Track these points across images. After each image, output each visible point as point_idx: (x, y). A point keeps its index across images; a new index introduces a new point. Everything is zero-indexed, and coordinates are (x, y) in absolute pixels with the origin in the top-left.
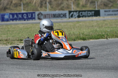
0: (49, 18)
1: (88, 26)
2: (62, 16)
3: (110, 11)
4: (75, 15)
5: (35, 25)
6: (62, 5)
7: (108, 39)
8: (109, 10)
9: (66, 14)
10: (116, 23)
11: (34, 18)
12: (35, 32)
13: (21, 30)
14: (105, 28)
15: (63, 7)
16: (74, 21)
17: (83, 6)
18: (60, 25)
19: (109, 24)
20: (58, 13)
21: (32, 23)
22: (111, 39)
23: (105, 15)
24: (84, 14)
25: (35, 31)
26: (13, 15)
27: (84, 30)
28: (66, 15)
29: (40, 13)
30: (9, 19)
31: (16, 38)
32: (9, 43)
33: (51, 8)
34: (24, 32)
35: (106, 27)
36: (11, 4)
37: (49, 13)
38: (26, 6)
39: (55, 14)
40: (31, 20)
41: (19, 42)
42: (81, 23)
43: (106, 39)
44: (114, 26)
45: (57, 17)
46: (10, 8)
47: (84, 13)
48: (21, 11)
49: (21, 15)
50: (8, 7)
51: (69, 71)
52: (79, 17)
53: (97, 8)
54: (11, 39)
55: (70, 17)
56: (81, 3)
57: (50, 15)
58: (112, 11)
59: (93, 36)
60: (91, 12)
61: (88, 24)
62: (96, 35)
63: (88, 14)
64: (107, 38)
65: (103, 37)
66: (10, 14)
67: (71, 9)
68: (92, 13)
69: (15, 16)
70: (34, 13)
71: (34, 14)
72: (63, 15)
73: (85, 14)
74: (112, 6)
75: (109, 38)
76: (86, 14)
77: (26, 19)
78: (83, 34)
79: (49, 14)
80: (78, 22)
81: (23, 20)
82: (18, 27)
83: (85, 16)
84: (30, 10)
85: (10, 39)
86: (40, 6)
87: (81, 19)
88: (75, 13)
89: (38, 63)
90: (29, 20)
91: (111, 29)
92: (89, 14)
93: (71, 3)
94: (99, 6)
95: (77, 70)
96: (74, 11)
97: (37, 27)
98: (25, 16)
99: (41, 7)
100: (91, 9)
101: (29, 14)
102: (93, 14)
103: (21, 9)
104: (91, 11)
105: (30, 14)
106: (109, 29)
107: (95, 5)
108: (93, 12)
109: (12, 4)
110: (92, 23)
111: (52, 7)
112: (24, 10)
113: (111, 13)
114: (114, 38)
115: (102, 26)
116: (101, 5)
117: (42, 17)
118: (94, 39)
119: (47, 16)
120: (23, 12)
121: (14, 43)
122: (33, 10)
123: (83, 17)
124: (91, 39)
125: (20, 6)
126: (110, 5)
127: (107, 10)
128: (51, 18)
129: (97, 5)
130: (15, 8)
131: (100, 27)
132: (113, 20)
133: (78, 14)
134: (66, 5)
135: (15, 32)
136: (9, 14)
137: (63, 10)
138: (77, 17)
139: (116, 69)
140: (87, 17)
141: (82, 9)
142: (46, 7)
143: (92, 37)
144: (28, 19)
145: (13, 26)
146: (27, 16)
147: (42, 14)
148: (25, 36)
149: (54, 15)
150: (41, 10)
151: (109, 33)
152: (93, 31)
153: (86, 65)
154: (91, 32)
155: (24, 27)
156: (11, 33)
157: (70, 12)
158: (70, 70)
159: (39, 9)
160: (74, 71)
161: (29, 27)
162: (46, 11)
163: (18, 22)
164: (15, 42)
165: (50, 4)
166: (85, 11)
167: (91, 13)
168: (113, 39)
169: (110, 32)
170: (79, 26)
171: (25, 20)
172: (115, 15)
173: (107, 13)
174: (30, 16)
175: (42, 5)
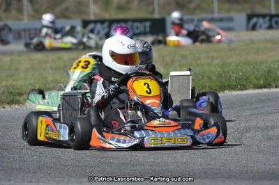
3: (192, 21)
4: (99, 32)
6: (64, 6)
8: (190, 17)
10: (211, 54)
15: (67, 9)
17: (120, 8)
18: (59, 58)
19: (190, 56)
29: (6, 26)
33: (33, 13)
37: (28, 26)
44: (204, 61)
53: (160, 14)
57: (32, 32)
60: (144, 24)
63: (135, 28)
67: (88, 14)
68: (145, 27)
74: (198, 7)
79: (29, 30)
86: (4, 6)
88: (99, 26)
89: (4, 162)
92: (137, 28)
94: (164, 6)
96: (95, 22)
99: (7, 10)
100: (140, 15)
102: (148, 29)
104: (141, 21)
107: (153, 3)
108: (148, 24)
111: (37, 11)
115: (172, 61)
116: (169, 4)
117: (10, 37)
119: (23, 34)
126: (192, 5)
129: (159, 5)
131: (167, 64)
133: (107, 30)
137: (67, 18)
138: (104, 37)
139: (214, 178)
141: (117, 14)
142: (20, 10)
147: (10, 30)
150: (8, 18)
153: (133, 165)
157: (86, 23)
162: (20, 20)
166: (125, 21)
167: (141, 27)
175: (8, 4)
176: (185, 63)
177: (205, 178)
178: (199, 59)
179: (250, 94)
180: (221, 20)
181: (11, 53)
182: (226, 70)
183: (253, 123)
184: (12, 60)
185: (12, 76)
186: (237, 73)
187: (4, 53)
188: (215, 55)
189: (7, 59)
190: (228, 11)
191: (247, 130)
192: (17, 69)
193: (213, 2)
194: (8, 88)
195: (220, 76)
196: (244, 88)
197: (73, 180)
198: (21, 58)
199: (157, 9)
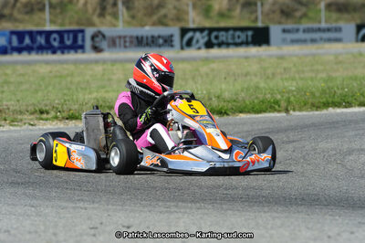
0: (125, 47)
1: (234, 75)
2: (161, 41)
3: (297, 30)
4: (198, 41)
5: (82, 66)
6: (163, 12)
7: (291, 112)
8: (295, 26)
9: (172, 36)
11: (82, 47)
12: (82, 89)
13: (41, 83)
14: (282, 79)
15: (165, 16)
16: (194, 59)
17: (222, 15)
19: (294, 69)
20: (150, 34)
21: (75, 62)
22: (297, 113)
23: (284, 41)
24: (224, 39)
25: (83, 86)
26: (21, 35)
27: (224, 86)
28: (172, 41)
29: (99, 32)
30: (9, 48)
31: (27, 105)
32: (5, 120)
33: (129, 19)
34: (50, 88)
35: (286, 79)
36: (14, 5)
37: (122, 34)
38: (58, 11)
39: (142, 38)
40: (72, 52)
41: (37, 119)
42: (214, 66)
43: (284, 114)
44: (310, 75)
45: (147, 45)
46: (11, 15)
47: (223, 36)
48: (44, 26)
49: (44, 36)
50: (6, 11)
51: (176, 206)
52: (209, 45)
53: (263, 22)
54: (11, 107)
55: (185, 47)
56: (216, 7)
57: (128, 39)
58: (304, 31)
59: (248, 103)
60: (245, 34)
61: (234, 67)
62: (256, 101)
63: (236, 37)
64: (287, 111)
65: (277, 107)
66: (13, 33)
67: (187, 21)
68: (247, 36)
69: (27, 41)
70: (82, 31)
71: (80, 36)
72: (165, 41)
73: (227, 38)
74: (305, 15)
75: (294, 110)
76: (230, 37)
77: (59, 48)
78: (218, 97)
79: (125, 37)
80: (207, 60)
81: (49, 52)
82: (34, 71)
83: (228, 45)
84: (70, 24)
85: (8, 109)
86: (98, 11)
87: (215, 52)
88: (198, 35)
90: (66, 51)
91: (300, 83)
92: (239, 37)
93: (188, 5)
94: (268, 14)
95: (198, 205)
96: (194, 30)
97: (90, 72)
98: (55, 39)
99: (102, 15)
101: (66, 36)
102: (250, 39)
103: (45, 20)
104: (243, 29)
105: (71, 36)
106: (294, 84)
107: (256, 11)
108: (250, 33)
109: (18, 5)
110: (246, 64)
111: (133, 17)
112: (52, 22)
113: (301, 35)
114: (307, 110)
115: (273, 74)
116: (274, 12)
117: (104, 44)
118: (249, 112)
119: (117, 41)
120: (48, 28)
121: (21, 120)
122: (78, 24)
123: (220, 45)
124: (241, 112)
125: (42, 9)
126: (298, 14)
127: (289, 26)
128: (130, 47)
129: (262, 12)
130: (27, 17)
131: (268, 78)
132: (306, 56)
133: (206, 39)
134: (174, 12)
135: (24, 87)
136: (8, 34)
137: (166, 25)
138: (203, 47)
140: (231, 46)
141: (218, 22)
142: (115, 16)
143: (245, 107)
144: (64, 48)
145: (20, 69)
146: (62, 41)
147: (104, 36)
148: (54, 100)
149: (137, 38)
150: (102, 23)
151: (294, 96)
152: (248, 89)
154: (242, 91)
155: (51, 72)
156: (12, 88)
157: (184, 31)
158: (180, 203)
159: (96, 19)
160: (191, 208)
161: (66, 72)
162: (115, 26)
163: (34, 57)
164: (26, 117)
165: (128, 8)
166: (226, 29)
167: (243, 36)
168: (304, 113)
169: (295, 93)
170: (207, 74)
171: (54, 52)
172: (313, 41)
173: (289, 36)
174: (68, 39)
175: (103, 9)
176: (287, 76)
177: (301, 205)
178: (303, 72)
179: (355, 113)
180: (329, 30)
181: (104, 62)
182: (331, 85)
183: (356, 145)
184: (104, 70)
185: (103, 87)
186: (343, 89)
187: (96, 62)
188: (320, 68)
189: (99, 69)
190: (336, 21)
191: (350, 152)
192: (109, 80)
193: (320, 11)
194: (98, 101)
195: (324, 92)
196: (349, 105)
197: (160, 204)
198: (115, 68)
199: (260, 17)
